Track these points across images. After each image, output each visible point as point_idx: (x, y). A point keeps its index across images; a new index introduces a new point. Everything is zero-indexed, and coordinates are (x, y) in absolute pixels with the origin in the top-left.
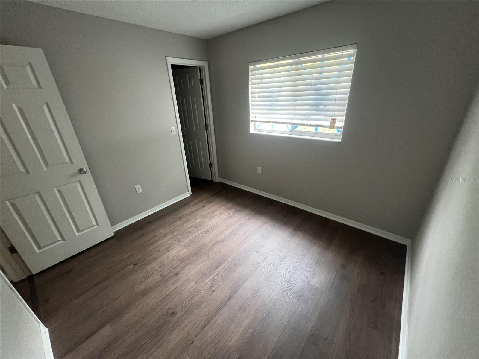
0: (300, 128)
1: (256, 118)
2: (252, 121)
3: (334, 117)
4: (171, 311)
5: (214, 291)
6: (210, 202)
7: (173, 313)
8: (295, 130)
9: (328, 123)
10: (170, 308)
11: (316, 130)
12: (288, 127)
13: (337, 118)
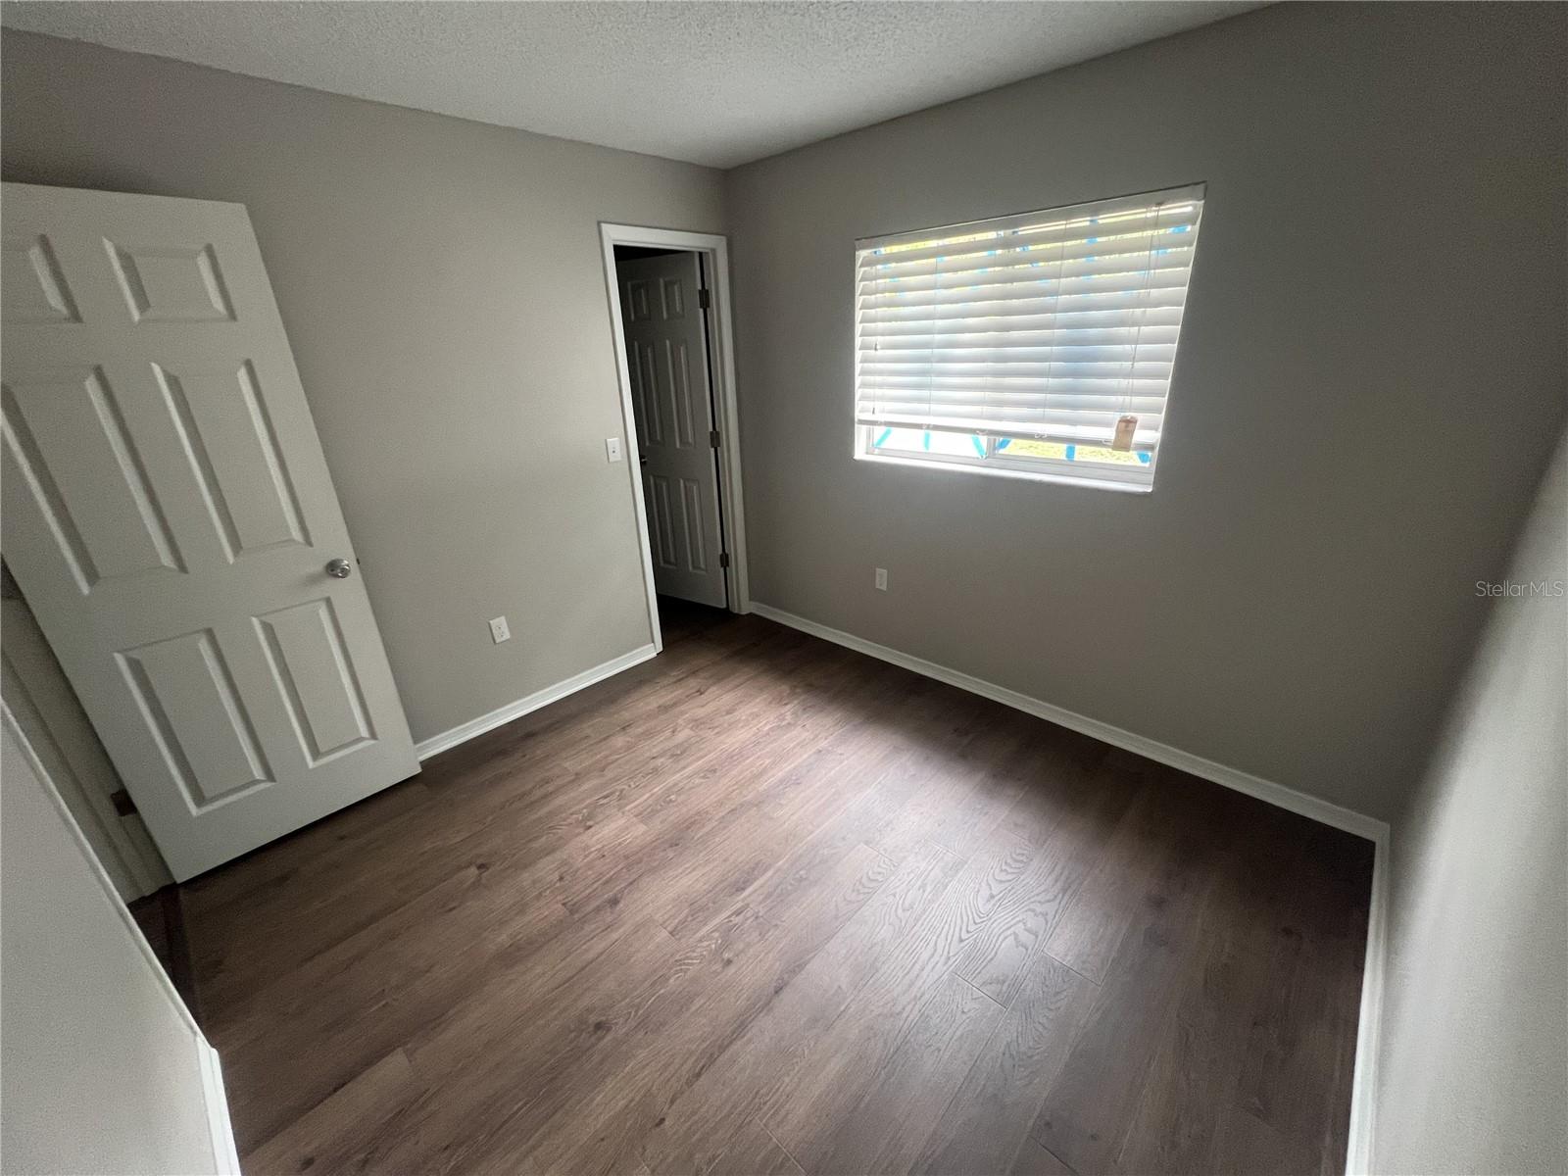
0: (1015, 448)
1: (873, 412)
2: (862, 422)
3: (1129, 415)
4: (593, 1019)
5: (729, 962)
6: (719, 679)
7: (599, 1026)
8: (1002, 451)
9: (1109, 434)
10: (589, 1010)
11: (1070, 453)
12: (978, 445)
13: (1140, 417)
